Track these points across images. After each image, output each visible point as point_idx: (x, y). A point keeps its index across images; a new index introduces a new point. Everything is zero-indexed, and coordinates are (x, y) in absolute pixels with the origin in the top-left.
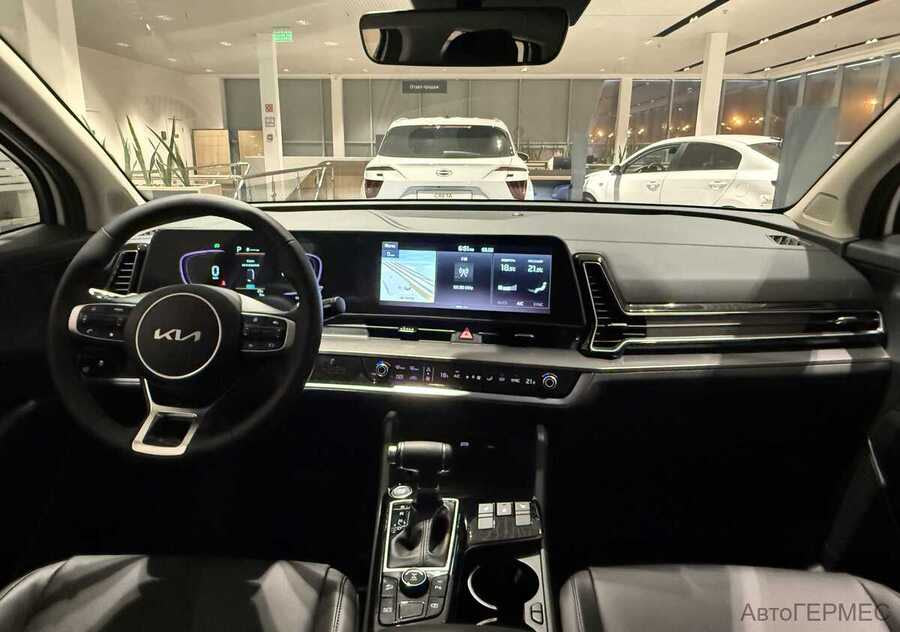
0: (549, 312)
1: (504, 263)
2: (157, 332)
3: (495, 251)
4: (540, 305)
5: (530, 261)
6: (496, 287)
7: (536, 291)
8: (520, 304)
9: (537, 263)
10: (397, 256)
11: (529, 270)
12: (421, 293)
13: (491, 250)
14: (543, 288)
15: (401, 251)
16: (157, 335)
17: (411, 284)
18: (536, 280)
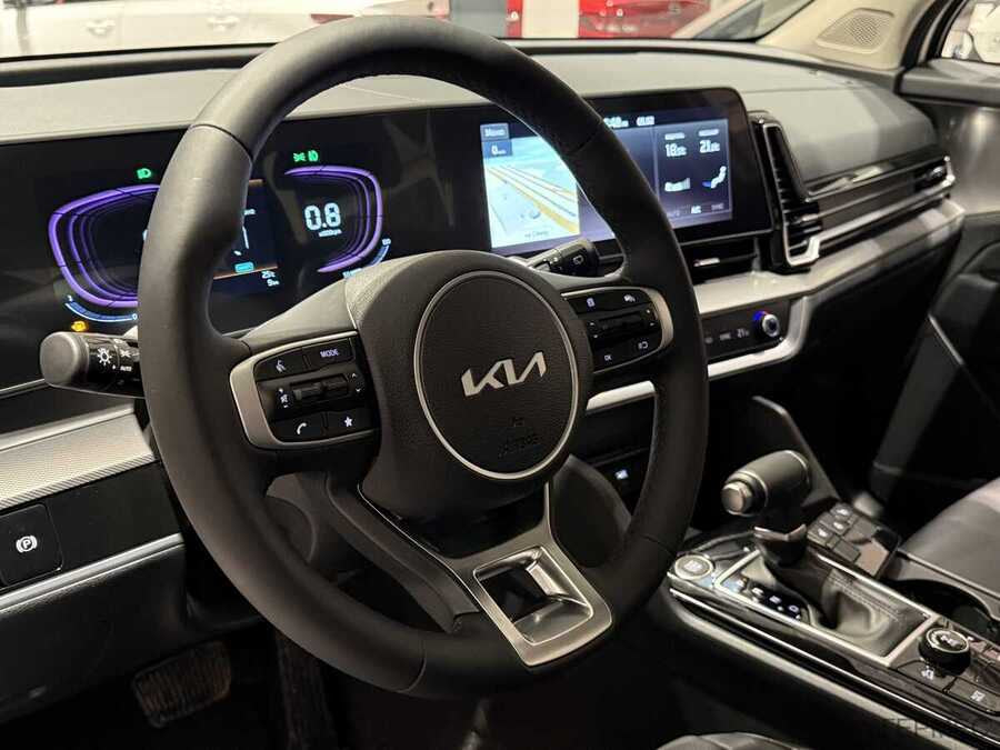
0: (730, 217)
1: (670, 142)
2: (467, 379)
3: (657, 123)
4: (720, 206)
5: (702, 134)
6: (662, 186)
7: (714, 183)
8: (696, 210)
9: (710, 138)
10: (509, 153)
11: (702, 150)
12: (557, 218)
13: (650, 120)
14: (720, 178)
15: (514, 141)
16: (470, 388)
17: (540, 205)
18: (711, 164)
